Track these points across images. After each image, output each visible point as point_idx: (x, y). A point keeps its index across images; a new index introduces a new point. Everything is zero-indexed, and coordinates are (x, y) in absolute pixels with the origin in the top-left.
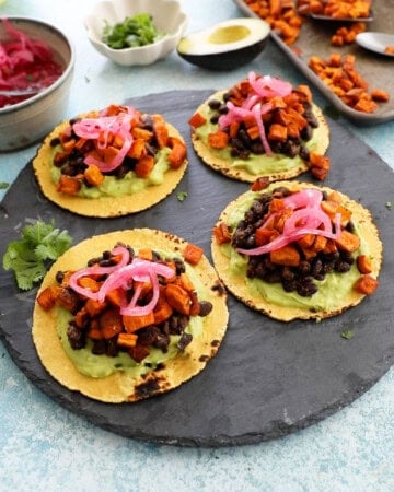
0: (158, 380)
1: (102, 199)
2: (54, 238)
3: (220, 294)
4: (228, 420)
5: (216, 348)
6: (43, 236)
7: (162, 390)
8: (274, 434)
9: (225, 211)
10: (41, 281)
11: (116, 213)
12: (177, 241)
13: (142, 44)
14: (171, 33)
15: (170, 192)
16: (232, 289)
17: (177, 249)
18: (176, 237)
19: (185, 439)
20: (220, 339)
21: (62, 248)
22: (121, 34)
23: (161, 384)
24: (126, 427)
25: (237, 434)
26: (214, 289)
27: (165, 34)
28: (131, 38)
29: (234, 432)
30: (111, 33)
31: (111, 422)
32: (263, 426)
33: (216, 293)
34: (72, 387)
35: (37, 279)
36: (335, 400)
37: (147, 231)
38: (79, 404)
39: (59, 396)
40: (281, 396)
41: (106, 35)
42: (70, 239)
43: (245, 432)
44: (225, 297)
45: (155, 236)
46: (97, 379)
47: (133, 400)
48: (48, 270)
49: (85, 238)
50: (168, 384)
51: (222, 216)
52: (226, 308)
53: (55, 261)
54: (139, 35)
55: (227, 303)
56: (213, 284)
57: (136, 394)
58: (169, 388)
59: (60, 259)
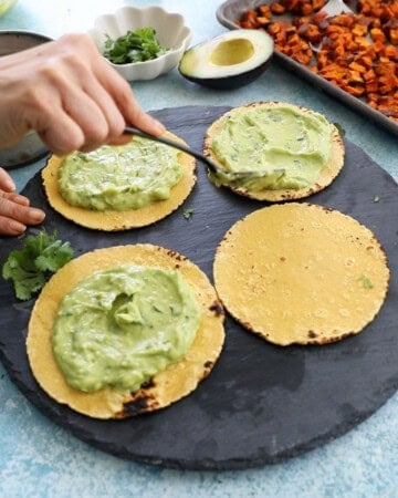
0: (147, 398)
1: (107, 213)
2: (56, 249)
3: (218, 315)
4: (216, 444)
5: (209, 370)
6: (45, 247)
7: (150, 409)
8: (261, 461)
9: (230, 230)
10: (40, 291)
11: (120, 227)
12: (178, 258)
13: (144, 58)
14: (174, 48)
15: (176, 208)
16: (230, 310)
17: (177, 267)
18: (178, 254)
19: (169, 460)
20: (213, 360)
21: (63, 260)
22: (123, 49)
23: (150, 403)
24: (112, 444)
25: (223, 458)
26: (212, 309)
27: (168, 50)
28: (134, 53)
29: (220, 456)
30: (112, 47)
31: (97, 438)
32: (250, 453)
33: (213, 313)
34: (61, 401)
35: (35, 290)
36: (327, 430)
37: (150, 247)
38: (66, 418)
39: (48, 409)
40: (271, 423)
41: (108, 50)
42: (71, 252)
43: (232, 456)
44: (222, 317)
45: (157, 253)
46: (87, 393)
47: (120, 417)
48: (48, 281)
49: (87, 251)
50: (157, 403)
51: (227, 235)
52: (223, 329)
53: (54, 273)
54: (141, 49)
55: (225, 324)
56: (211, 304)
57: (124, 412)
58: (157, 407)
59: (60, 271)
